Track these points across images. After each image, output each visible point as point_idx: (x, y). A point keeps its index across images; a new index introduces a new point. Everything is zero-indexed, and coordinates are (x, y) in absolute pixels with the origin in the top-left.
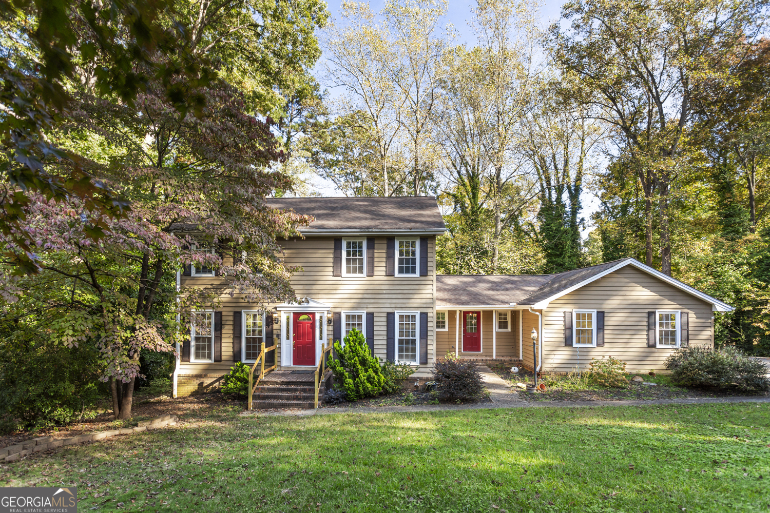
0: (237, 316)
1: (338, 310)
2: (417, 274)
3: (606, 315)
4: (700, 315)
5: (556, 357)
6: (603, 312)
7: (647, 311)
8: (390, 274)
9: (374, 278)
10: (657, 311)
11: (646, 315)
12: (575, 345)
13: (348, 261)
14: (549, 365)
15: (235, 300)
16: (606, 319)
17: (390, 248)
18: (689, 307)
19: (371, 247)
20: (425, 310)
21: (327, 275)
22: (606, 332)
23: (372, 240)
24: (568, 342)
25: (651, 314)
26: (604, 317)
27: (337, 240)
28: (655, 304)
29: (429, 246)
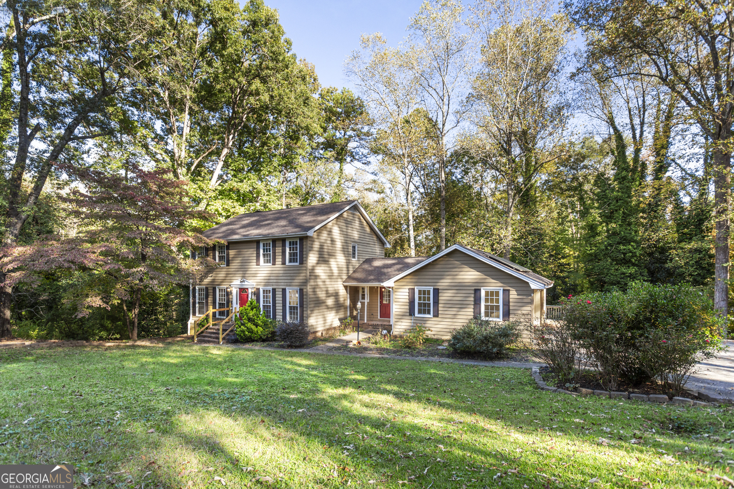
0: (214, 289)
1: (258, 287)
2: (298, 264)
3: (440, 291)
4: (520, 293)
5: (403, 324)
6: (438, 289)
7: (473, 288)
8: (284, 263)
9: (276, 266)
10: (482, 288)
11: (473, 292)
12: (417, 315)
13: (264, 255)
14: (398, 330)
15: (213, 281)
16: (440, 295)
17: (284, 246)
18: (511, 285)
19: (274, 246)
20: (302, 287)
21: (253, 266)
22: (440, 305)
23: (274, 241)
24: (411, 313)
25: (477, 291)
26: (438, 293)
27: (258, 242)
28: (480, 283)
29: (304, 243)
